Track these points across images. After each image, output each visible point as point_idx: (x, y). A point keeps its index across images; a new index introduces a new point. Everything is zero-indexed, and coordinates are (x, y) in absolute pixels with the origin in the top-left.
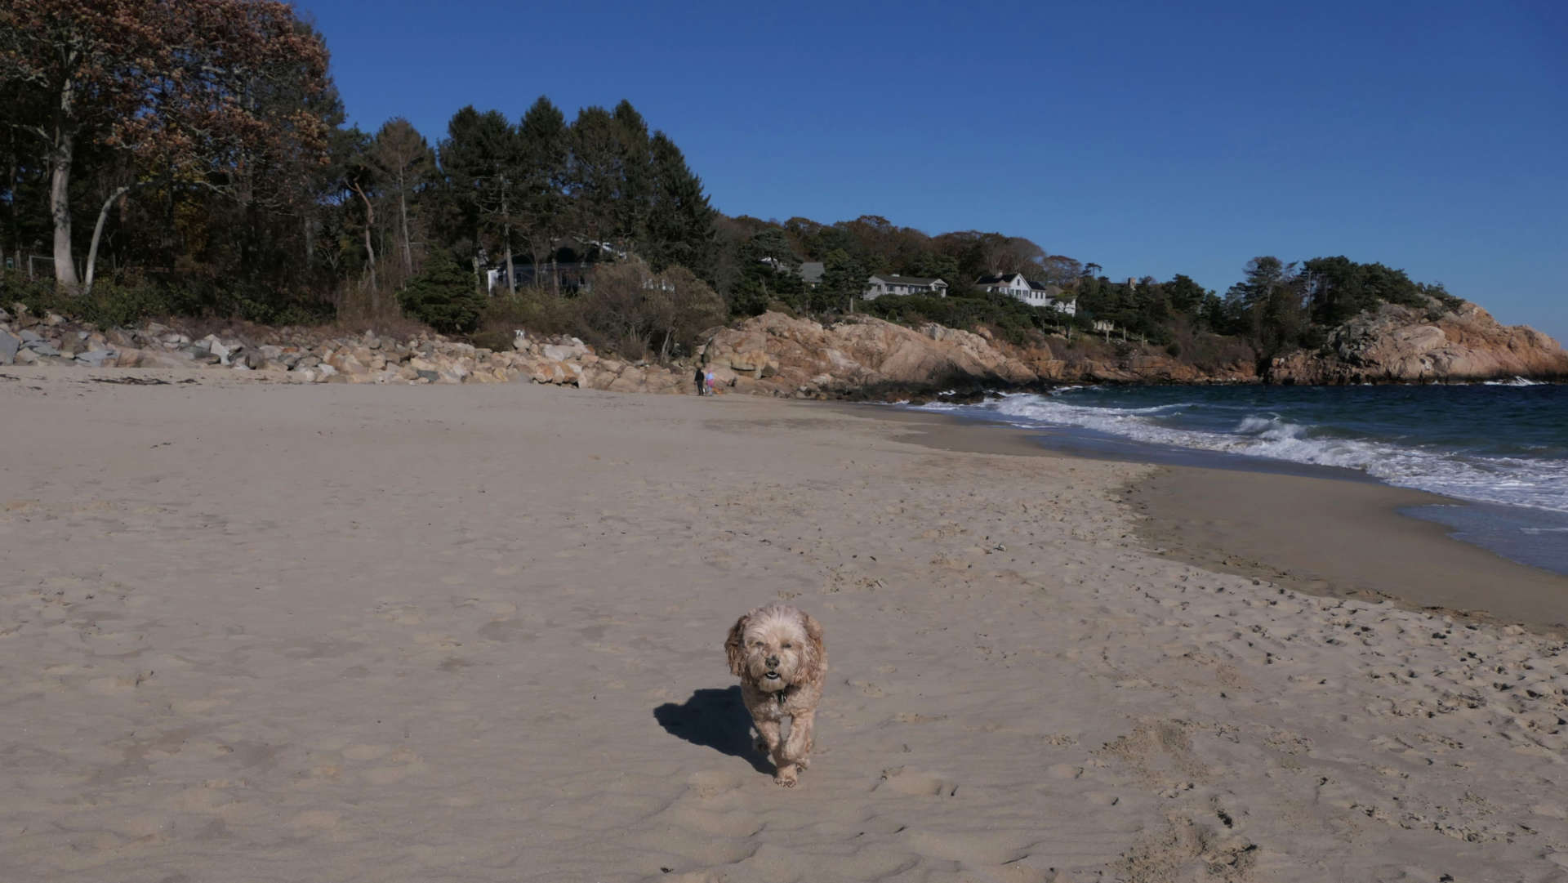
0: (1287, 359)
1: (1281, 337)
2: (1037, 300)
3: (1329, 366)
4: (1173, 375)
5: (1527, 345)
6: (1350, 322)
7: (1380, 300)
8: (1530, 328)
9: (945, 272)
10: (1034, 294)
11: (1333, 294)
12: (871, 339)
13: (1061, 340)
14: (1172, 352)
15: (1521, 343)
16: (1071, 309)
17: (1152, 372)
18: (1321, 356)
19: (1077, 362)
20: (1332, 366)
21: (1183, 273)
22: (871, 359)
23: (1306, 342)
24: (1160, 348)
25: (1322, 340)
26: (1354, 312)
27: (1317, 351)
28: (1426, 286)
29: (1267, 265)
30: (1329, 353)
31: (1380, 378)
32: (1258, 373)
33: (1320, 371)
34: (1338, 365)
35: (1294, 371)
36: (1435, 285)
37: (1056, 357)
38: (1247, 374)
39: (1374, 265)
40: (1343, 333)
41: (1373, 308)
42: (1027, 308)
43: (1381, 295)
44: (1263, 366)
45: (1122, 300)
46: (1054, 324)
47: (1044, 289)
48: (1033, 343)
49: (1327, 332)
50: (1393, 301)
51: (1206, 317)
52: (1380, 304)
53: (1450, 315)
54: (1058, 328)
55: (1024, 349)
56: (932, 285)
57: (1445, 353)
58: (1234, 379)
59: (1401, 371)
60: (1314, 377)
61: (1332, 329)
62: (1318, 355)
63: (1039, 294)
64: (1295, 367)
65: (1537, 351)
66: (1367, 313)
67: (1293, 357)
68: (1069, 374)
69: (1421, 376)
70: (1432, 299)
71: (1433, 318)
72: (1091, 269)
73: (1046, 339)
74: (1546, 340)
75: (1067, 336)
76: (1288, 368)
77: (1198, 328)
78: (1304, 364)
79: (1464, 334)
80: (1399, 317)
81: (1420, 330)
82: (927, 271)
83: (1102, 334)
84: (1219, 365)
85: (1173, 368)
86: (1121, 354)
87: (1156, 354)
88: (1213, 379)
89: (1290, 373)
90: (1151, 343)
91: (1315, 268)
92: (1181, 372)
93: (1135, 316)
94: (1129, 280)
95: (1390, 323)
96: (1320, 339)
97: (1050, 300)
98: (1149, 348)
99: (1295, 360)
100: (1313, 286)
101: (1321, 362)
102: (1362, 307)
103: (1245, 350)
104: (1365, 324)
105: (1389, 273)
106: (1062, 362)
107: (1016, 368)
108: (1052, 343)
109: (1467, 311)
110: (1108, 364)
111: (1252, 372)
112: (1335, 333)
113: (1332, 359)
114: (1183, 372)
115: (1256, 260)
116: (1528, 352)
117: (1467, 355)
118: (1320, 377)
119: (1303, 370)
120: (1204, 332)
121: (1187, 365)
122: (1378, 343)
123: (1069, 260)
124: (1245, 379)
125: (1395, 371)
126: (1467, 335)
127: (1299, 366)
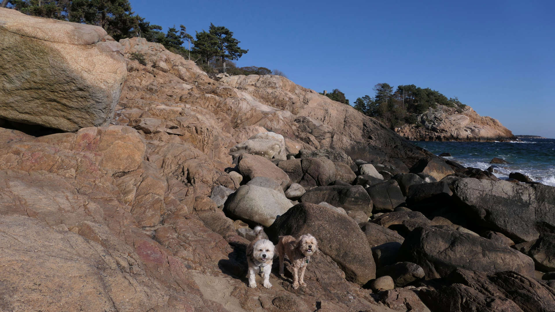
0: (401, 128)
6: (426, 112)
11: (415, 100)
15: (491, 124)
18: (417, 127)
20: (424, 132)
23: (408, 121)
25: (415, 120)
26: (426, 108)
27: (413, 125)
29: (385, 87)
30: (420, 126)
31: (450, 138)
33: (418, 134)
40: (424, 117)
41: (434, 107)
43: (435, 101)
49: (417, 116)
52: (437, 105)
59: (458, 135)
62: (415, 127)
64: (406, 132)
66: (432, 109)
67: (404, 127)
69: (467, 137)
76: (403, 132)
80: (446, 111)
89: (404, 135)
95: (444, 114)
101: (417, 130)
102: (430, 106)
104: (433, 113)
112: (420, 117)
113: (423, 129)
115: (379, 84)
118: (418, 137)
122: (443, 122)
125: (454, 135)
127: (408, 131)
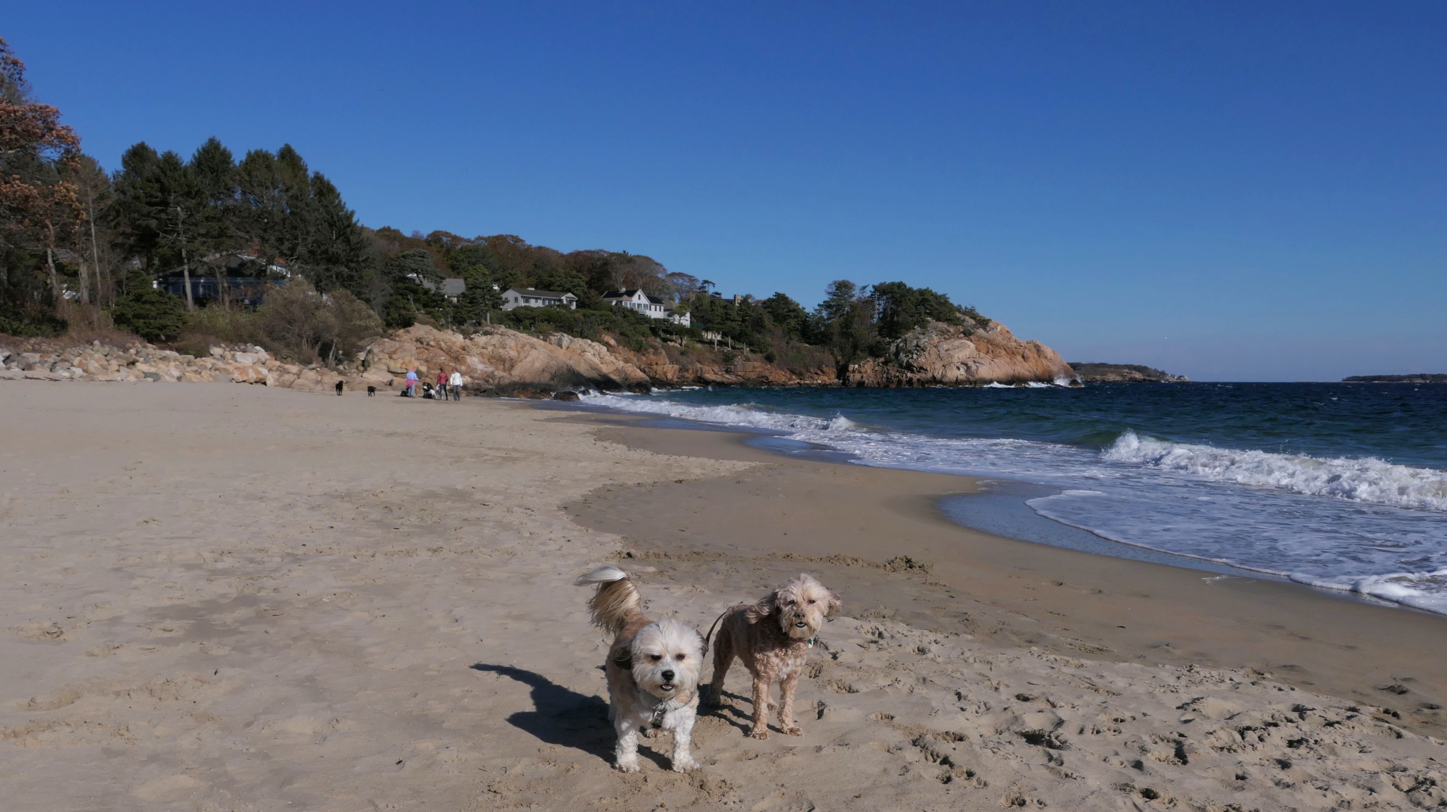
0: (860, 365)
1: (855, 347)
2: (656, 313)
3: (891, 372)
4: (771, 378)
5: (1036, 355)
6: (907, 336)
7: (929, 318)
8: (1038, 343)
9: (574, 286)
10: (653, 307)
11: (895, 313)
12: (504, 348)
13: (676, 347)
14: (769, 359)
15: (1031, 354)
16: (686, 321)
17: (753, 376)
18: (885, 363)
19: (690, 366)
20: (893, 371)
21: (781, 291)
22: (504, 365)
23: (874, 351)
24: (760, 355)
25: (886, 350)
26: (908, 328)
27: (882, 359)
28: (963, 308)
29: (843, 288)
30: (891, 361)
31: (928, 382)
32: (838, 377)
33: (885, 376)
34: (897, 371)
35: (865, 375)
36: (969, 307)
37: (672, 362)
38: (830, 378)
39: (925, 290)
40: (901, 345)
41: (923, 325)
42: (646, 320)
43: (930, 314)
44: (842, 371)
45: (726, 314)
46: (671, 334)
47: (662, 303)
48: (651, 350)
49: (889, 343)
50: (938, 320)
51: (797, 330)
52: (929, 322)
53: (981, 331)
54: (674, 337)
55: (644, 355)
56: (564, 298)
57: (974, 361)
58: (820, 382)
59: (943, 376)
60: (880, 381)
61: (893, 342)
62: (883, 363)
63: (658, 307)
64: (866, 372)
65: (1043, 360)
66: (919, 329)
67: (865, 364)
68: (683, 377)
69: (957, 380)
70: (967, 318)
71: (967, 334)
72: (706, 285)
73: (663, 347)
74: (1049, 352)
75: (681, 345)
76: (861, 372)
77: (790, 338)
78: (873, 370)
79: (990, 346)
80: (943, 333)
81: (957, 343)
82: (558, 286)
83: (711, 343)
84: (808, 371)
85: (771, 373)
86: (727, 360)
87: (756, 360)
88: (802, 382)
89: (862, 377)
90: (752, 351)
91: (882, 290)
92: (777, 376)
93: (738, 328)
94: (735, 296)
95: (935, 338)
96: (884, 349)
97: (667, 313)
98: (751, 355)
99: (866, 366)
100: (880, 306)
101: (885, 368)
102: (915, 324)
103: (826, 356)
104: (918, 338)
105: (936, 296)
106: (677, 367)
107: (632, 371)
108: (668, 350)
109: (993, 329)
110: (716, 368)
111: (833, 376)
112: (895, 344)
113: (894, 366)
114: (779, 376)
115: (835, 283)
116: (1037, 362)
117: (990, 363)
118: (884, 380)
119: (872, 375)
120: (795, 343)
121: (782, 369)
122: (926, 353)
123: (688, 276)
124: (828, 382)
125: (938, 376)
126: (992, 348)
127: (869, 371)
